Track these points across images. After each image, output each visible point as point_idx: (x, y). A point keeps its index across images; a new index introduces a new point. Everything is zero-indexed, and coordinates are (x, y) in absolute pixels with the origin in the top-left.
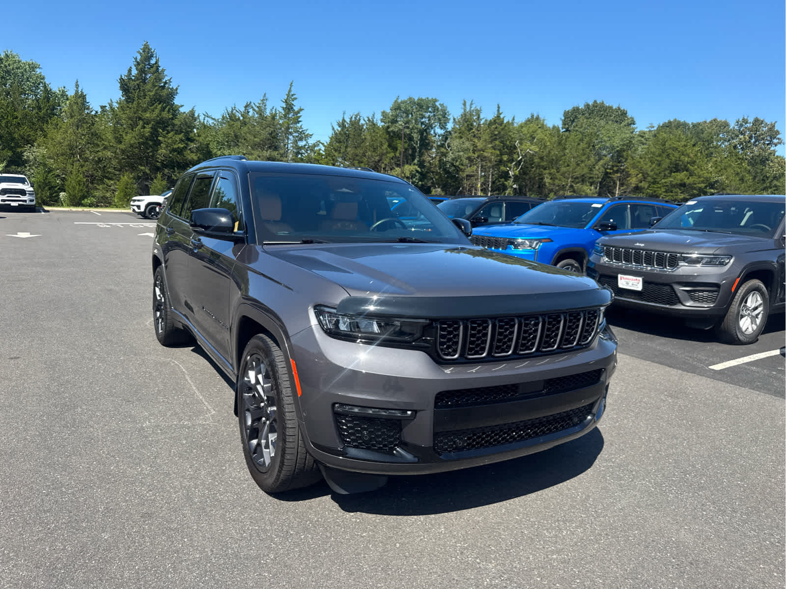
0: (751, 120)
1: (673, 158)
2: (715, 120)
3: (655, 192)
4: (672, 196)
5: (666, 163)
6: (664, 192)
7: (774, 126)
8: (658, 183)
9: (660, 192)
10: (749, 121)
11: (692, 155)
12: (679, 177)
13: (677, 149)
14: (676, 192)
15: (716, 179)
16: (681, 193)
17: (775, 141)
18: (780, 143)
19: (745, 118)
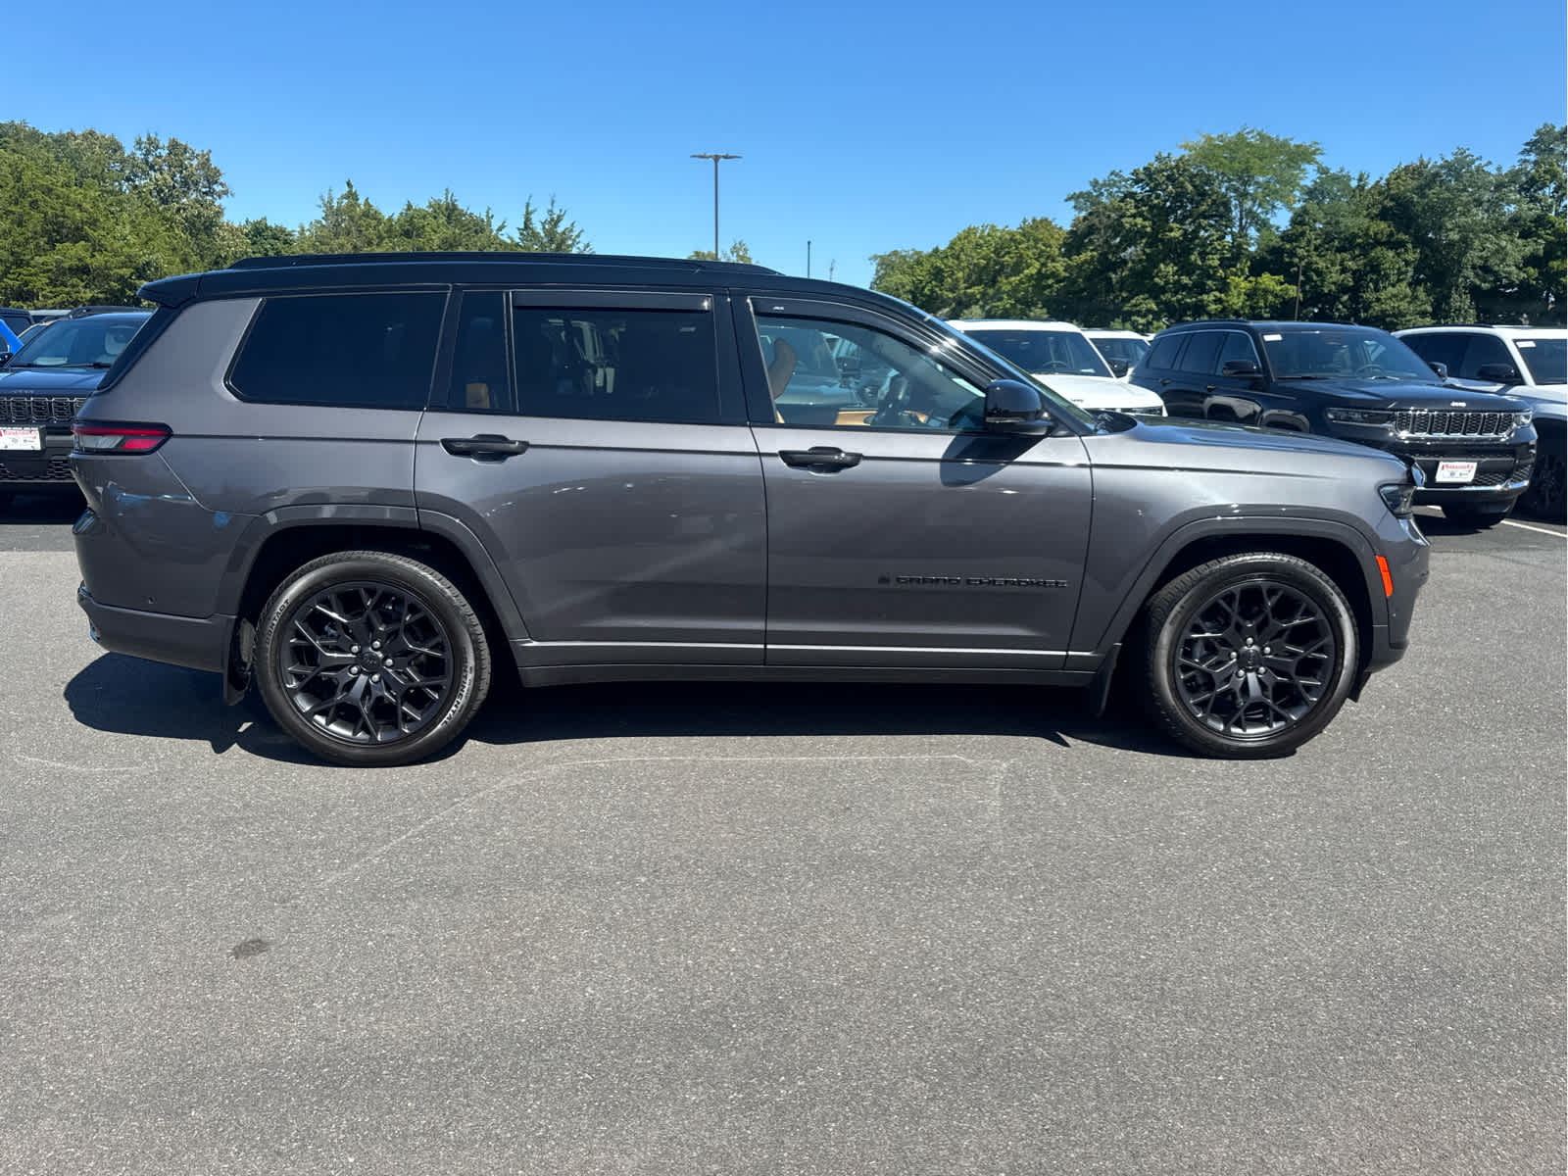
0: (164, 142)
1: (50, 212)
2: (92, 133)
3: (26, 284)
4: (68, 293)
5: (35, 222)
6: (47, 285)
7: (208, 160)
8: (28, 265)
9: (39, 285)
10: (161, 145)
11: (87, 206)
12: (73, 253)
13: (51, 190)
14: (73, 286)
15: (145, 259)
16: (85, 287)
17: (217, 188)
18: (226, 193)
19: (153, 135)
